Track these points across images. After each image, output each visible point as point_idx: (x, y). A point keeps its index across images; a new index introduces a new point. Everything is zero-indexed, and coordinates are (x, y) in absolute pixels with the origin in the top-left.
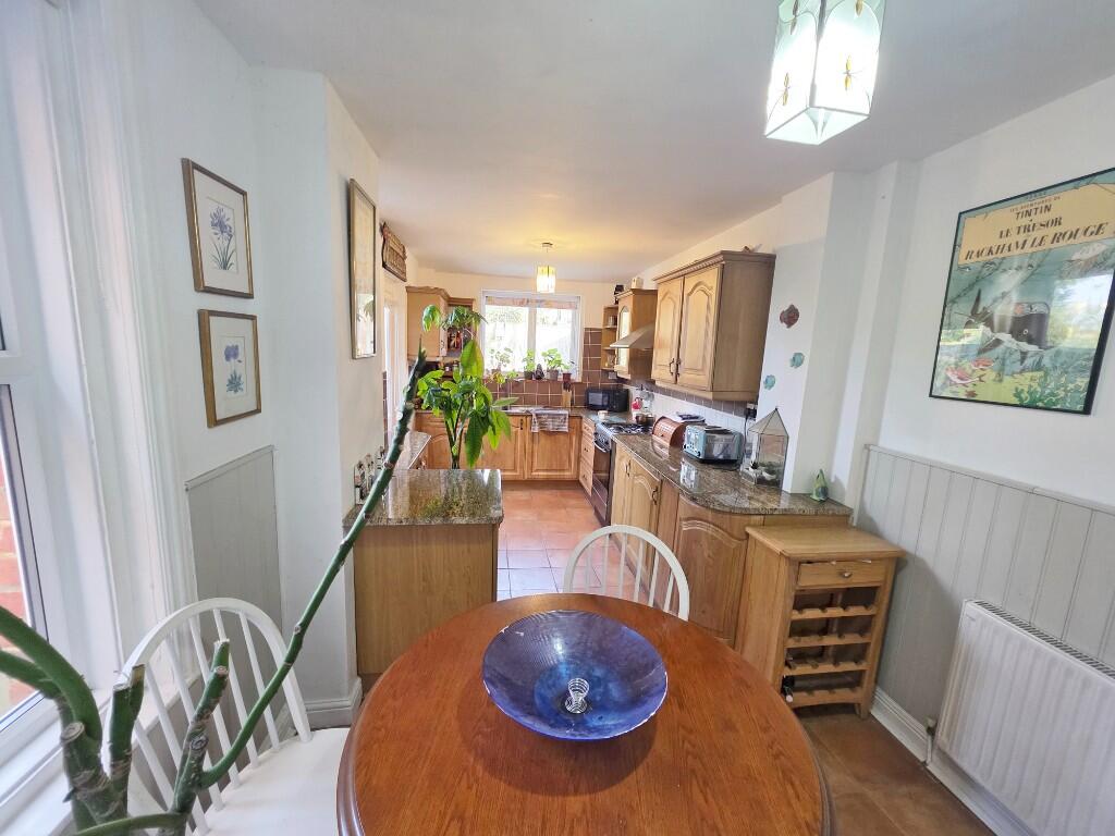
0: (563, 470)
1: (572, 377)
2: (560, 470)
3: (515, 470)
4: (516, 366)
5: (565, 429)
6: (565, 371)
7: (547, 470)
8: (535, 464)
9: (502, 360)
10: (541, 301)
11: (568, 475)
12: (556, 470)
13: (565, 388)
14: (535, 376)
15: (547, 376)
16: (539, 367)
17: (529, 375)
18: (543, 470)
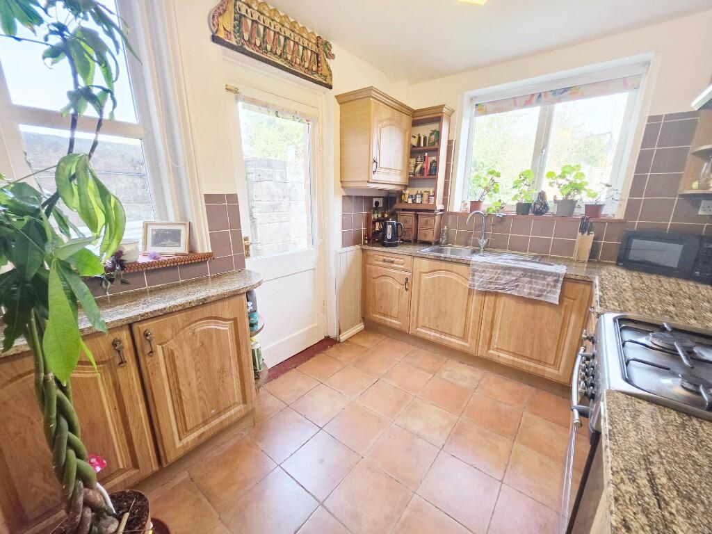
0: (545, 363)
1: (604, 212)
2: (539, 362)
3: (464, 338)
4: (507, 198)
5: (554, 298)
6: (590, 201)
7: (514, 354)
8: (495, 340)
9: (487, 189)
10: (565, 90)
11: (550, 372)
12: (530, 359)
13: (583, 231)
14: (534, 209)
15: (553, 208)
16: (542, 195)
17: (523, 208)
18: (509, 352)
